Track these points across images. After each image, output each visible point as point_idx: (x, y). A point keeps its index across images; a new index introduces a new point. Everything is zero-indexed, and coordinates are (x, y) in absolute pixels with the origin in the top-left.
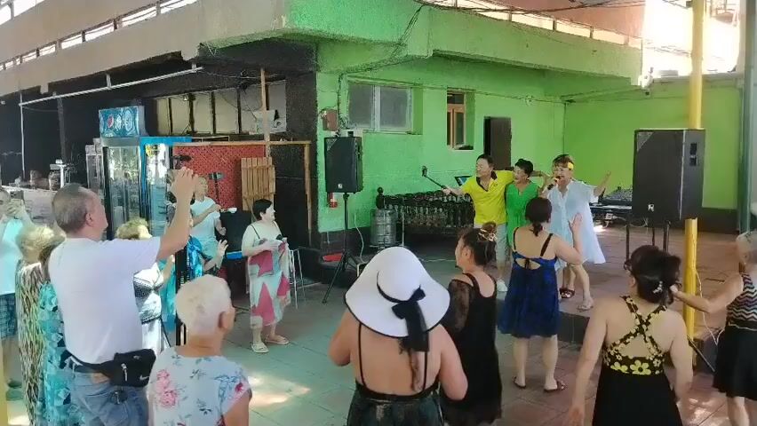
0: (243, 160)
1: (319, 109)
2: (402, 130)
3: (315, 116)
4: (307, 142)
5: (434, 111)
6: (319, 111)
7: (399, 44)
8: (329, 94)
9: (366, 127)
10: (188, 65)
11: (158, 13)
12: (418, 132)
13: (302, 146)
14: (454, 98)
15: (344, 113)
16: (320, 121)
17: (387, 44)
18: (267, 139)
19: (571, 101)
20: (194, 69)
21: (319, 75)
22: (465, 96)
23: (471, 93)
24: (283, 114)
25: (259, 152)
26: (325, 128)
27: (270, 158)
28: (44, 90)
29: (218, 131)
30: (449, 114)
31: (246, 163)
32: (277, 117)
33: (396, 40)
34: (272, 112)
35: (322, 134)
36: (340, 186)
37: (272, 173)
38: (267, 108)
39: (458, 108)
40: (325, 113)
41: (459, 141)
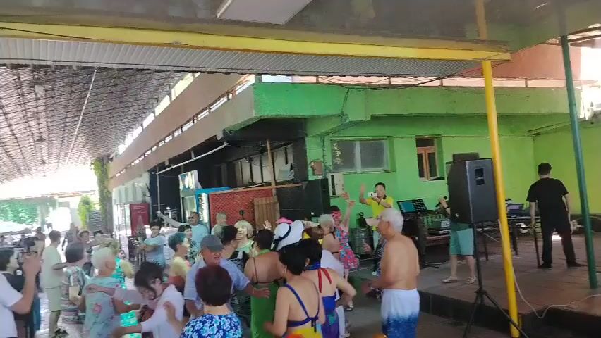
0: (256, 199)
1: (309, 161)
2: (381, 169)
3: (307, 167)
5: (405, 153)
6: (308, 163)
7: (342, 115)
9: (351, 170)
10: (221, 143)
11: (209, 112)
12: (393, 170)
14: (421, 143)
15: (329, 162)
16: (310, 170)
17: (333, 116)
18: (273, 184)
19: (537, 134)
20: (226, 144)
21: (307, 139)
22: (435, 139)
23: (439, 137)
25: (268, 194)
26: (314, 174)
27: (276, 197)
28: (167, 164)
29: (265, 181)
31: (257, 201)
32: (292, 168)
33: (339, 112)
34: (289, 166)
35: (311, 177)
37: (278, 205)
38: (287, 163)
39: (430, 150)
40: (313, 164)
41: (433, 173)
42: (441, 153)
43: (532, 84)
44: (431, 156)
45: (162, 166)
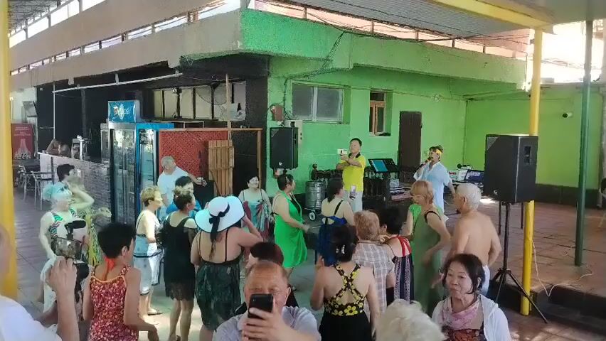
0: (211, 142)
1: (269, 104)
2: (332, 120)
3: (266, 110)
4: (259, 129)
5: (359, 106)
6: (269, 106)
7: (327, 59)
8: (277, 94)
9: (306, 118)
11: (153, 31)
12: (346, 122)
13: (256, 132)
14: (375, 96)
15: (289, 107)
16: (269, 114)
17: (318, 60)
18: (229, 125)
19: (471, 99)
20: (177, 74)
21: (269, 80)
22: (385, 95)
23: (389, 93)
24: (244, 107)
25: (222, 136)
26: (274, 119)
27: (231, 141)
28: (71, 82)
30: (371, 109)
31: (212, 145)
32: (239, 108)
33: (324, 57)
34: (235, 105)
35: (271, 124)
36: (280, 164)
37: (232, 151)
38: (233, 102)
39: (379, 104)
40: (274, 108)
41: (380, 128)
42: (390, 107)
43: (490, 50)
44: (381, 111)
45: (64, 84)
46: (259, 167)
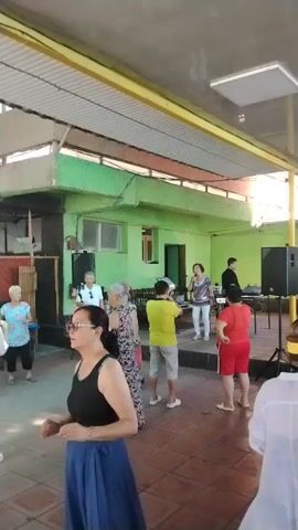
0: (20, 268)
1: (65, 236)
2: (114, 250)
3: (62, 241)
4: (56, 258)
5: (135, 239)
7: (120, 197)
8: (71, 227)
9: (94, 248)
12: (125, 251)
13: (54, 260)
14: (147, 232)
15: (80, 239)
16: (65, 244)
17: (111, 197)
18: (32, 255)
19: (214, 235)
21: (64, 215)
22: (153, 230)
23: (156, 229)
24: (38, 239)
25: (26, 263)
26: (69, 248)
27: (34, 268)
30: (143, 242)
31: (21, 270)
32: (33, 241)
33: (118, 195)
34: (30, 239)
35: (67, 252)
37: (35, 276)
39: (148, 238)
40: (69, 239)
41: (150, 258)
42: (156, 242)
43: (231, 196)
44: (149, 243)
46: (57, 290)
